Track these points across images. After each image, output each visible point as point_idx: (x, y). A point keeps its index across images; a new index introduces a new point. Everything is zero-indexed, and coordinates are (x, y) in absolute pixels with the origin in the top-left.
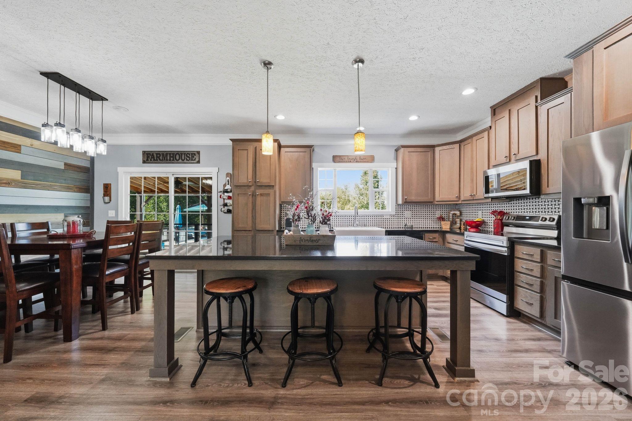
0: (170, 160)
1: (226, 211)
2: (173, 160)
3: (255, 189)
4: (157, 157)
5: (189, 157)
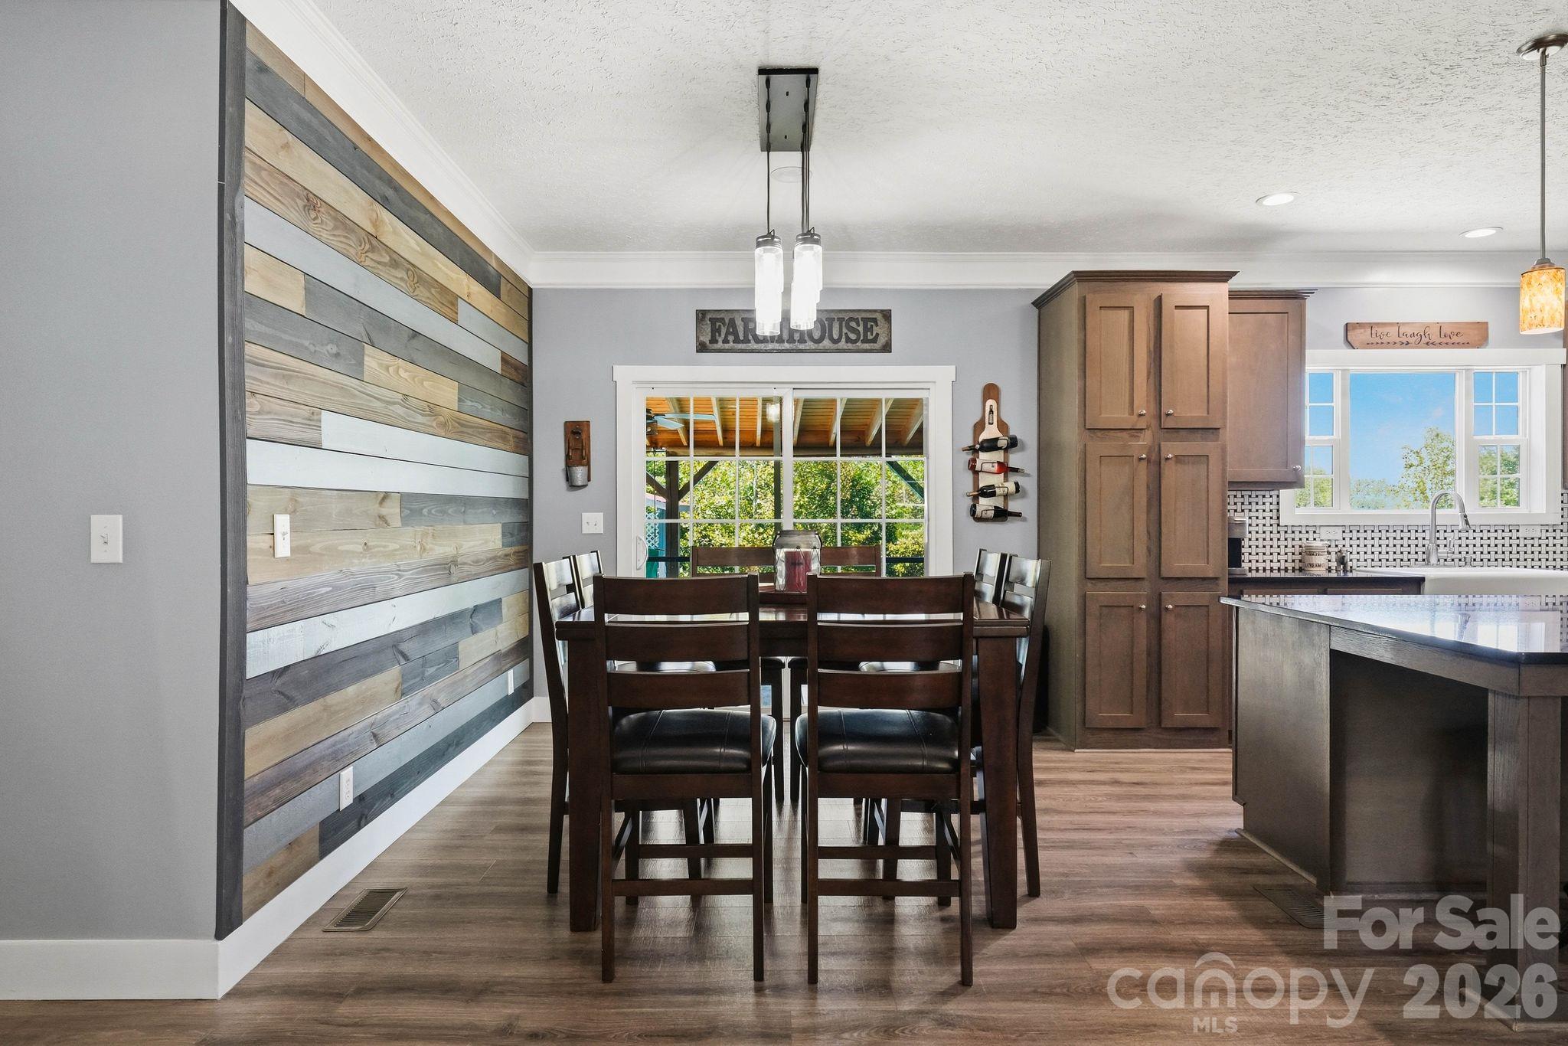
0: (791, 340)
1: (991, 514)
2: (802, 340)
3: (1157, 442)
4: (746, 329)
5: (854, 331)
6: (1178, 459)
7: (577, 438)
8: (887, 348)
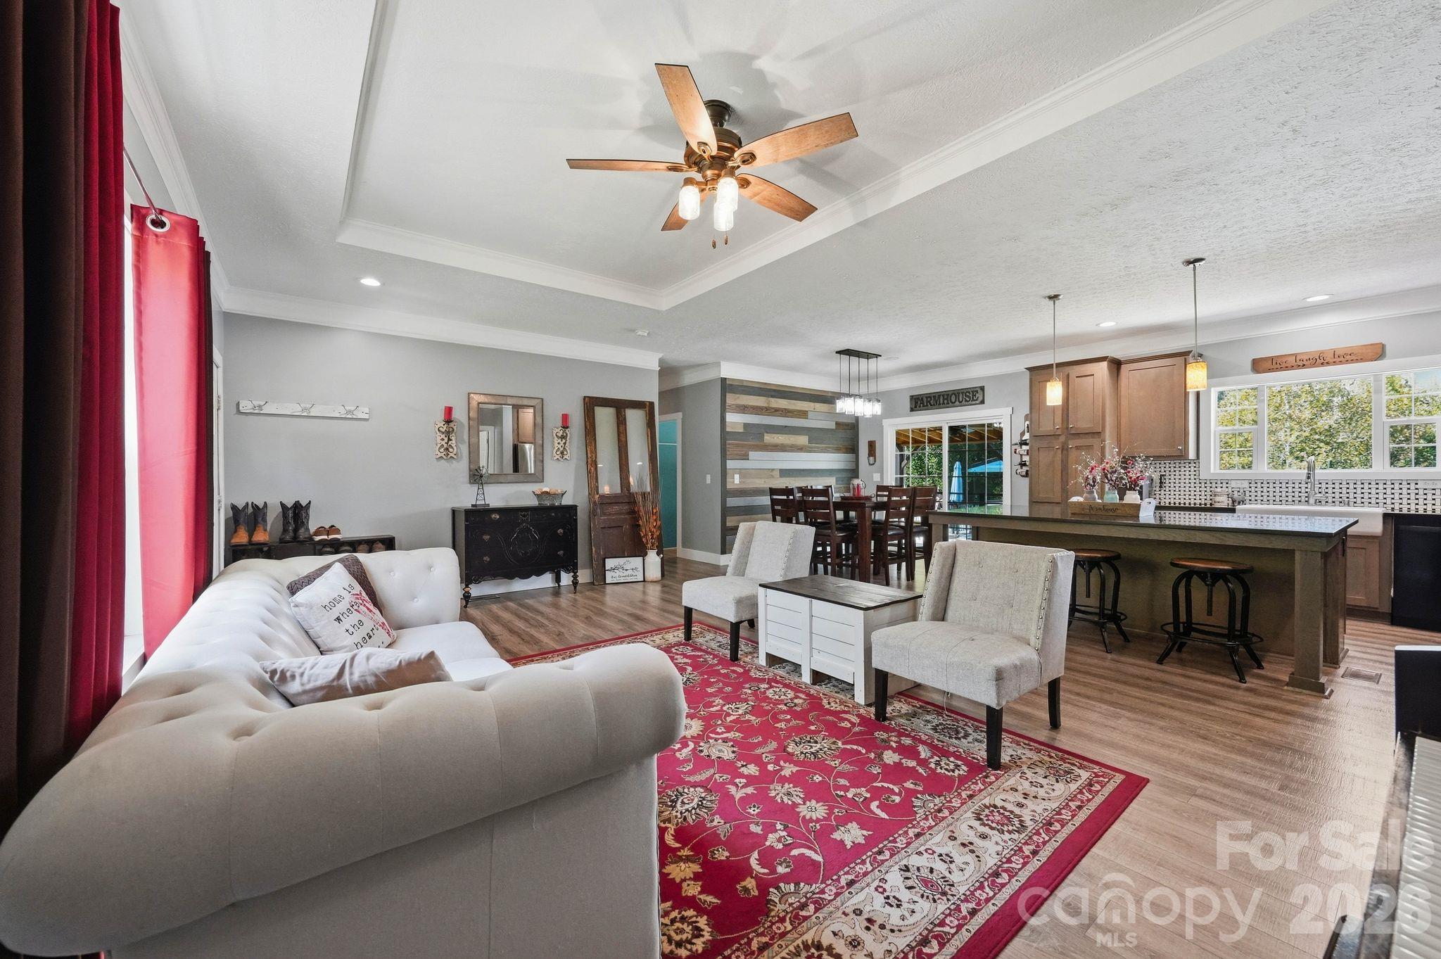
0: (944, 404)
1: (1024, 474)
2: (948, 403)
3: (1067, 439)
4: (927, 402)
5: (969, 397)
6: (1077, 448)
7: (872, 445)
8: (983, 402)
